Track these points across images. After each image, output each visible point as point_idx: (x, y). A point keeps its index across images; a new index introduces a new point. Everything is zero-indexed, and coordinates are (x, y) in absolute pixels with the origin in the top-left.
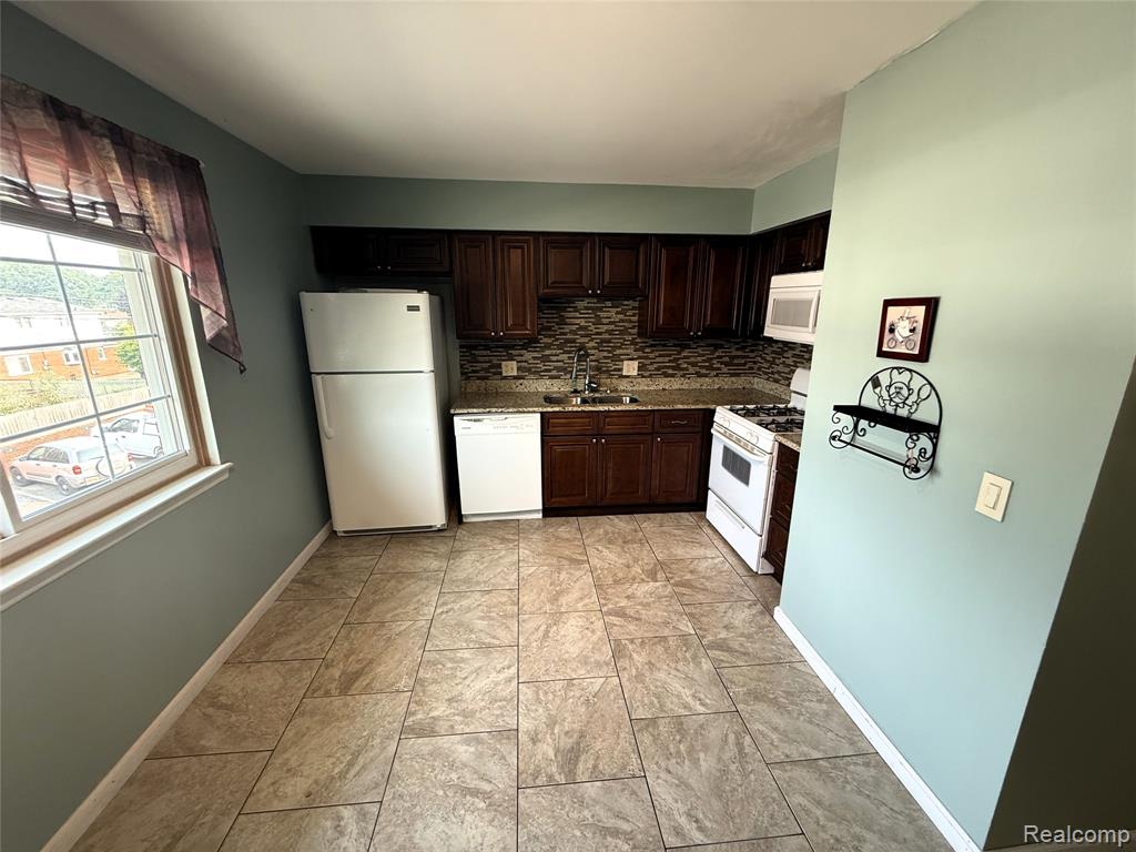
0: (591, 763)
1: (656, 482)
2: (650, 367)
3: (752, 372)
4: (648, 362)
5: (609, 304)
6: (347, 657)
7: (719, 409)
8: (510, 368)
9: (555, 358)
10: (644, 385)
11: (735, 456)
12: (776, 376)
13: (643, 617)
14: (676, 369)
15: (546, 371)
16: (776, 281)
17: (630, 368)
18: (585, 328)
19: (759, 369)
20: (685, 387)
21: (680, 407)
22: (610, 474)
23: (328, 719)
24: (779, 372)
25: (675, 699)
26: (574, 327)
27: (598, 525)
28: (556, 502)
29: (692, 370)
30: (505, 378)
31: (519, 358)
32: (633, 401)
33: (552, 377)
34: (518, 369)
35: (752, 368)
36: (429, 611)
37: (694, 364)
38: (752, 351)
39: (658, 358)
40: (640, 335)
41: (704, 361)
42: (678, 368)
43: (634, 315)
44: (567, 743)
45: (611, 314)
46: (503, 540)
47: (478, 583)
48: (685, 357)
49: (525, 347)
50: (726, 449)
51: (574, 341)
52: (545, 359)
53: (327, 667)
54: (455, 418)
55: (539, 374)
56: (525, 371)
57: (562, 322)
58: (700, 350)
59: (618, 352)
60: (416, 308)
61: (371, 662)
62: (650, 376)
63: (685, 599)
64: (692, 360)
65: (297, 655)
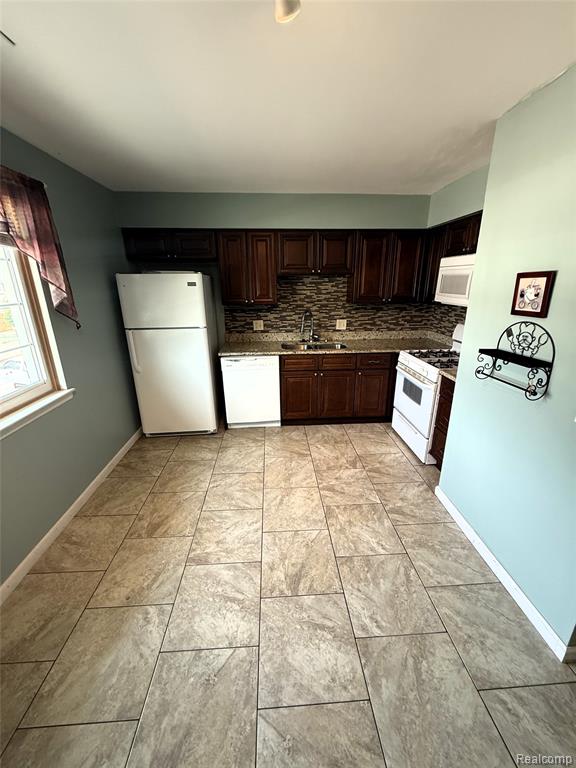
0: (308, 584)
1: (357, 402)
2: (355, 324)
3: (426, 327)
4: (353, 320)
5: (327, 280)
6: (152, 514)
7: (402, 352)
8: (259, 325)
9: (288, 318)
10: (350, 336)
11: (412, 385)
12: (443, 330)
13: (346, 491)
14: (372, 325)
15: (283, 327)
16: (444, 262)
17: (341, 324)
18: (310, 297)
19: (432, 324)
20: (379, 337)
21: (375, 351)
22: (326, 397)
23: (140, 552)
24: (445, 327)
25: (365, 545)
26: (302, 296)
27: (318, 431)
28: (290, 415)
29: (384, 326)
30: (256, 332)
31: (265, 318)
32: (343, 347)
33: (287, 331)
34: (265, 325)
35: (425, 324)
36: (205, 485)
37: (386, 322)
38: (427, 312)
39: (360, 317)
40: (348, 301)
41: (392, 320)
42: (374, 324)
43: (344, 287)
44: (292, 571)
45: (328, 287)
46: (255, 441)
47: (237, 468)
48: (379, 317)
49: (268, 310)
50: (406, 380)
51: (302, 306)
52: (283, 319)
53: (140, 520)
54: (222, 359)
55: (278, 329)
56: (268, 328)
57: (294, 292)
58: (389, 312)
59: (333, 313)
60: (194, 284)
61: (167, 517)
62: (355, 330)
63: (375, 481)
64: (384, 318)
65: (121, 512)
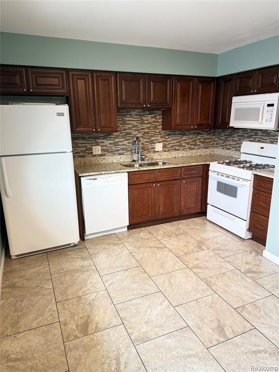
1: (182, 204)
2: (168, 146)
3: (213, 146)
4: (167, 143)
5: (147, 113)
7: (211, 164)
8: (97, 150)
9: (121, 143)
10: (166, 156)
11: (226, 185)
15: (116, 151)
16: (235, 99)
17: (159, 147)
18: (136, 126)
19: (217, 144)
20: (185, 155)
21: (193, 164)
22: (162, 203)
24: (229, 145)
25: (246, 296)
26: (131, 126)
27: (158, 230)
28: (135, 221)
29: (187, 146)
30: (95, 156)
31: (102, 144)
32: (164, 163)
33: (119, 154)
34: (102, 150)
35: (213, 144)
37: (188, 144)
38: (213, 135)
39: (173, 140)
40: (163, 129)
41: (192, 142)
42: (181, 146)
43: (160, 119)
45: (149, 118)
47: (117, 267)
48: (184, 140)
49: (105, 138)
50: (219, 184)
51: (130, 134)
52: (116, 144)
54: (82, 178)
55: (113, 153)
56: (106, 151)
57: (124, 123)
58: (191, 136)
59: (153, 139)
60: (62, 114)
62: (168, 151)
64: (187, 141)
65: (41, 324)
